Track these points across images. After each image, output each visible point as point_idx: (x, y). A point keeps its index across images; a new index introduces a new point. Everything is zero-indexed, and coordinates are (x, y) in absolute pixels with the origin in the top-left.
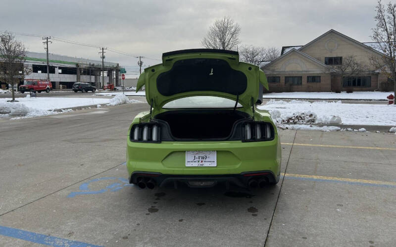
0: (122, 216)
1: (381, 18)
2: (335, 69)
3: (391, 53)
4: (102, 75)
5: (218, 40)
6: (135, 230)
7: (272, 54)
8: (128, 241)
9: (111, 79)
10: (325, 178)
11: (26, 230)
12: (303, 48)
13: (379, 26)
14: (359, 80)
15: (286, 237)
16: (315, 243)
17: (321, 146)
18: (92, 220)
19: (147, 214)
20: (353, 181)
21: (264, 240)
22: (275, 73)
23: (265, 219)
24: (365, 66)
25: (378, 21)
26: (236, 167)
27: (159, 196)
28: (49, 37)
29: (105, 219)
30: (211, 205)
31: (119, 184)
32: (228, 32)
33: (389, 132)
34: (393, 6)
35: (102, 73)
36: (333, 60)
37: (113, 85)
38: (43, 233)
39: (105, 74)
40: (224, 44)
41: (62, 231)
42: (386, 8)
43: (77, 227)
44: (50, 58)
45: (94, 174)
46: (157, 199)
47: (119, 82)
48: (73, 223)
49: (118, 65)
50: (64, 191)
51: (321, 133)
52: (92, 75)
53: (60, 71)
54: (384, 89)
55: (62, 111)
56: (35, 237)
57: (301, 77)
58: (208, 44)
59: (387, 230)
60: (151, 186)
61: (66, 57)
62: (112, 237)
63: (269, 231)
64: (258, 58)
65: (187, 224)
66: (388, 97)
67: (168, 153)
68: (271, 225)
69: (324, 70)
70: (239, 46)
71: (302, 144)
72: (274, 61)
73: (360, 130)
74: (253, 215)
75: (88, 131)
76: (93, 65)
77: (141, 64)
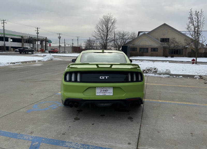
0: (60, 123)
1: (191, 18)
2: (165, 44)
3: (195, 37)
4: (37, 44)
5: (104, 26)
6: (68, 130)
7: (133, 35)
8: (66, 136)
9: (42, 46)
10: (165, 102)
11: (5, 131)
12: (150, 33)
13: (190, 23)
14: (177, 51)
15: (149, 132)
16: (164, 134)
17: (161, 85)
18: (43, 125)
19: (74, 121)
20: (179, 103)
21: (138, 134)
22: (135, 46)
23: (138, 123)
24: (181, 43)
25: (190, 20)
26: (123, 96)
27: (79, 111)
28: (5, 20)
29: (51, 124)
30: (108, 116)
31: (55, 105)
32: (110, 22)
33: (194, 78)
34: (198, 12)
35: (37, 42)
36: (165, 40)
37: (43, 49)
38: (15, 132)
39: (39, 43)
40: (108, 29)
41: (26, 131)
42: (194, 13)
43: (35, 129)
44: (6, 32)
45: (40, 100)
46: (78, 113)
47: (47, 48)
48: (32, 127)
49: (46, 38)
50: (24, 109)
51: (160, 78)
52: (31, 43)
53: (11, 40)
54: (190, 56)
55: (15, 64)
56: (11, 135)
57: (148, 48)
58: (99, 28)
59: (199, 128)
60: (76, 106)
61: (15, 32)
62: (55, 134)
63: (140, 129)
64: (126, 37)
65: (97, 126)
66: (192, 60)
67: (87, 88)
68: (141, 126)
69: (160, 45)
70: (116, 30)
71: (151, 84)
72: (134, 39)
73: (180, 77)
74: (131, 121)
75: (32, 75)
76: (32, 37)
77: (60, 38)
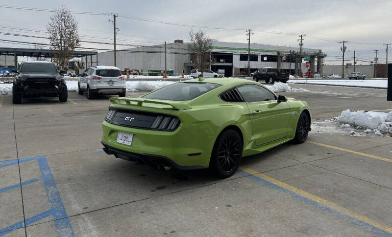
9: (312, 66)
44: (252, 48)
47: (321, 69)
49: (320, 51)
52: (292, 62)
61: (269, 46)
67: (109, 131)
74: (152, 191)
76: (294, 52)
77: (344, 49)
